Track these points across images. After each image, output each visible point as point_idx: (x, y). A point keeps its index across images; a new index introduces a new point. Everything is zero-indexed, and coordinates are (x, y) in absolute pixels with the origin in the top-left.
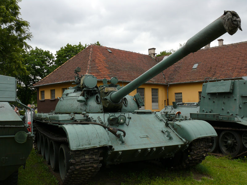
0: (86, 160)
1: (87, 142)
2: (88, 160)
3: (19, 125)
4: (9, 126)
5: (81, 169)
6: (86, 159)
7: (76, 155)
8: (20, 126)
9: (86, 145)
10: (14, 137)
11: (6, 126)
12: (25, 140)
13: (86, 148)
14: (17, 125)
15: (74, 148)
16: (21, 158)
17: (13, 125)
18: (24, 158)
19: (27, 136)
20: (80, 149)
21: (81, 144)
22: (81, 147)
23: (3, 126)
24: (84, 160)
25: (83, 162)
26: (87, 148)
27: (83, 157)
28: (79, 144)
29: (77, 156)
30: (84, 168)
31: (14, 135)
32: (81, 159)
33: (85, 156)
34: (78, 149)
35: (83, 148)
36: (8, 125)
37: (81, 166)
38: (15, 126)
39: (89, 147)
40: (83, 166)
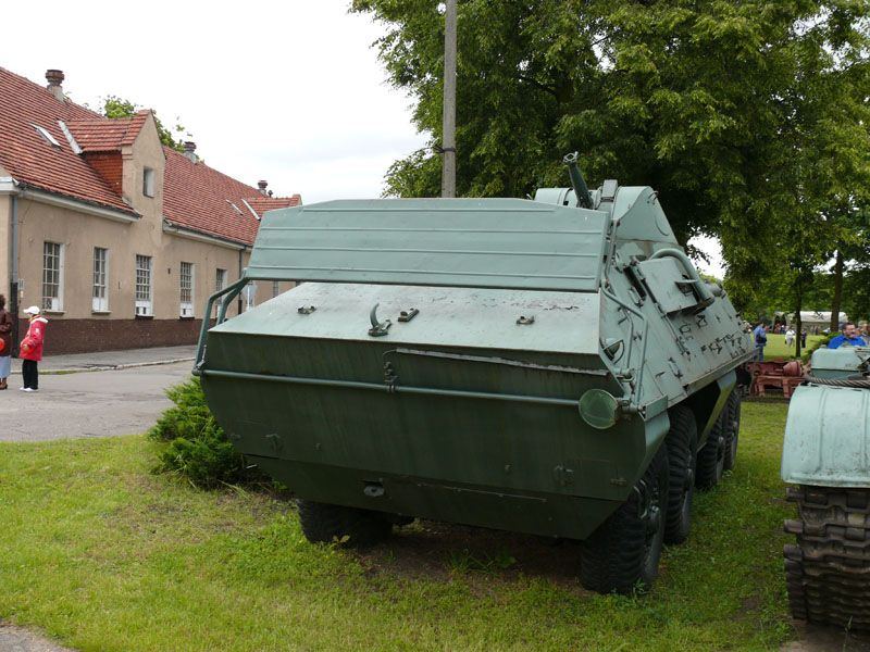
0: (850, 532)
1: (856, 459)
2: (860, 533)
3: (593, 369)
4: (561, 369)
5: (832, 564)
6: (851, 526)
7: (809, 505)
8: (595, 372)
9: (847, 471)
10: (576, 407)
11: (550, 368)
12: (611, 422)
13: (843, 482)
14: (586, 369)
15: (794, 475)
16: (612, 481)
17: (572, 367)
18: (621, 480)
19: (615, 407)
20: (818, 481)
21: (828, 463)
22: (825, 477)
23: (542, 367)
24: (842, 531)
25: (833, 538)
26: (850, 486)
27: (841, 520)
28: (816, 463)
29: (812, 510)
30: (843, 560)
31: (578, 399)
32: (828, 525)
33: (846, 514)
34: (808, 480)
35: (832, 482)
36: (557, 365)
37: (830, 551)
38: (577, 371)
39: (857, 483)
40: (840, 552)
